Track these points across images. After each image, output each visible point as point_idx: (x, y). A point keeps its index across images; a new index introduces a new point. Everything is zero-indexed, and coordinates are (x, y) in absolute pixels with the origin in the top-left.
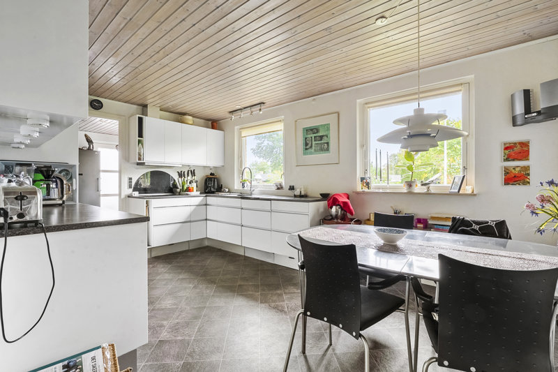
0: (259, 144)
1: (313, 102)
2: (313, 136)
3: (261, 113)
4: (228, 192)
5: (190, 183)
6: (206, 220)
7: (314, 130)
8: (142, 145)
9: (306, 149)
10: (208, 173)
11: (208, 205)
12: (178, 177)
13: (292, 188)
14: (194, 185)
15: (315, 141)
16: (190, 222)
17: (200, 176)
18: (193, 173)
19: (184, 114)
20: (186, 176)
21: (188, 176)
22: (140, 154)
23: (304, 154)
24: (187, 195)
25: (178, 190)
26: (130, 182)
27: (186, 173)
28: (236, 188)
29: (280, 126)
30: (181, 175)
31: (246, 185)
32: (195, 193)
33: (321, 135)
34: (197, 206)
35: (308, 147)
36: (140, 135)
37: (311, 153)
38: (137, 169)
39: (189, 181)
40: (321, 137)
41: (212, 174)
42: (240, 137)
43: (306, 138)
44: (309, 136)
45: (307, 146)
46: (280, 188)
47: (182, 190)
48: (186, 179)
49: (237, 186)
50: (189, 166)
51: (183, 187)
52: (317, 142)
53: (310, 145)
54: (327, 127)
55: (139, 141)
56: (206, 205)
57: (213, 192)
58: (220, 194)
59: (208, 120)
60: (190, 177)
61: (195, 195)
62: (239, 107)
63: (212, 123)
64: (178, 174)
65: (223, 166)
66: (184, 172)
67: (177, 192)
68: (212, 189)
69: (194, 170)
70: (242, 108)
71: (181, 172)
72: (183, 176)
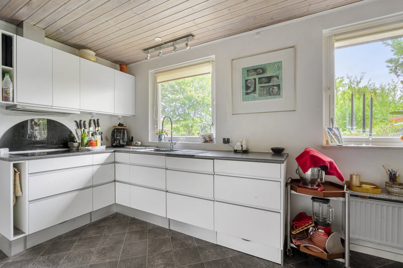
1: (257, 37)
2: (257, 77)
3: (188, 48)
4: (141, 145)
5: (92, 135)
6: (115, 181)
7: (258, 70)
8: (11, 78)
9: (247, 94)
10: (116, 123)
11: (117, 163)
12: (75, 127)
13: (226, 141)
14: (98, 137)
15: (260, 83)
16: (92, 187)
17: (106, 126)
18: (97, 124)
19: (84, 47)
20: (87, 126)
21: (90, 126)
23: (244, 100)
24: (89, 150)
25: (76, 145)
27: (87, 124)
28: (150, 140)
29: (208, 68)
30: (79, 125)
32: (99, 147)
33: (269, 75)
34: (102, 164)
35: (249, 91)
37: (254, 99)
39: (91, 133)
40: (269, 79)
41: (120, 125)
42: (155, 83)
43: (246, 81)
44: (251, 78)
45: (248, 89)
46: (208, 140)
47: (81, 144)
48: (86, 131)
50: (90, 113)
51: (82, 140)
52: (263, 85)
53: (252, 89)
54: (278, 65)
56: (114, 162)
57: (122, 146)
58: (132, 148)
59: (116, 62)
60: (91, 129)
61: (98, 151)
62: (160, 39)
63: (120, 65)
64: (75, 123)
65: (134, 116)
66: (84, 122)
67: (74, 147)
68: (121, 143)
69: (98, 120)
70: (162, 42)
71: (81, 121)
72: (83, 126)
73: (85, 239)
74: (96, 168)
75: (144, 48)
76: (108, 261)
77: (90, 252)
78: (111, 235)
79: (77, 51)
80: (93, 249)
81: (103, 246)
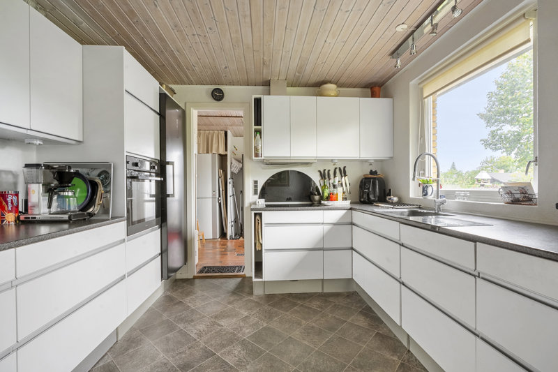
0: (492, 132)
4: (397, 203)
5: (335, 187)
6: (352, 249)
8: (260, 135)
10: (366, 171)
11: (354, 225)
12: (319, 178)
14: (340, 190)
16: (323, 249)
17: (354, 175)
18: (343, 173)
20: (332, 176)
21: (335, 176)
22: (256, 149)
25: (317, 198)
26: (256, 186)
27: (332, 173)
28: (412, 195)
30: (323, 175)
31: (430, 190)
32: (339, 202)
34: (334, 224)
36: (258, 121)
38: (263, 169)
41: (372, 172)
42: (421, 98)
46: (520, 198)
47: (322, 198)
48: (331, 181)
49: (414, 192)
51: (323, 193)
55: (256, 131)
56: (351, 224)
57: (371, 203)
59: (366, 86)
60: (337, 179)
61: (339, 206)
62: (405, 26)
63: (371, 88)
64: (319, 173)
65: (391, 158)
66: (329, 171)
67: (315, 201)
68: (372, 197)
69: (345, 167)
70: (412, 29)
71: (325, 170)
72: (327, 177)
73: (306, 307)
74: (327, 228)
75: (389, 52)
76: (306, 342)
77: (299, 324)
78: (330, 316)
79: (316, 89)
80: (303, 322)
81: (314, 324)
